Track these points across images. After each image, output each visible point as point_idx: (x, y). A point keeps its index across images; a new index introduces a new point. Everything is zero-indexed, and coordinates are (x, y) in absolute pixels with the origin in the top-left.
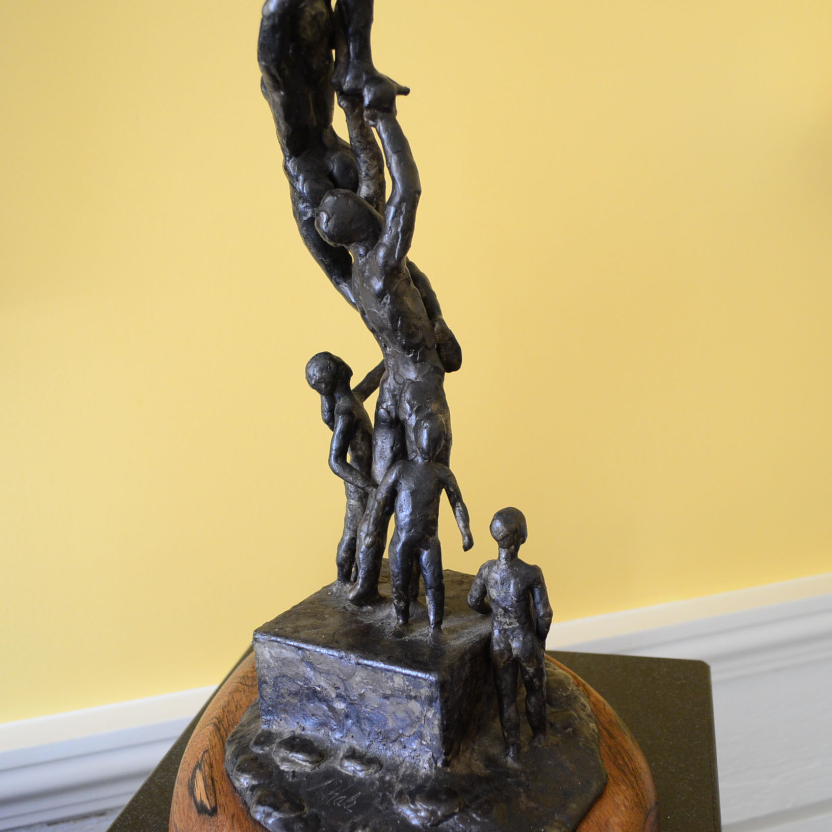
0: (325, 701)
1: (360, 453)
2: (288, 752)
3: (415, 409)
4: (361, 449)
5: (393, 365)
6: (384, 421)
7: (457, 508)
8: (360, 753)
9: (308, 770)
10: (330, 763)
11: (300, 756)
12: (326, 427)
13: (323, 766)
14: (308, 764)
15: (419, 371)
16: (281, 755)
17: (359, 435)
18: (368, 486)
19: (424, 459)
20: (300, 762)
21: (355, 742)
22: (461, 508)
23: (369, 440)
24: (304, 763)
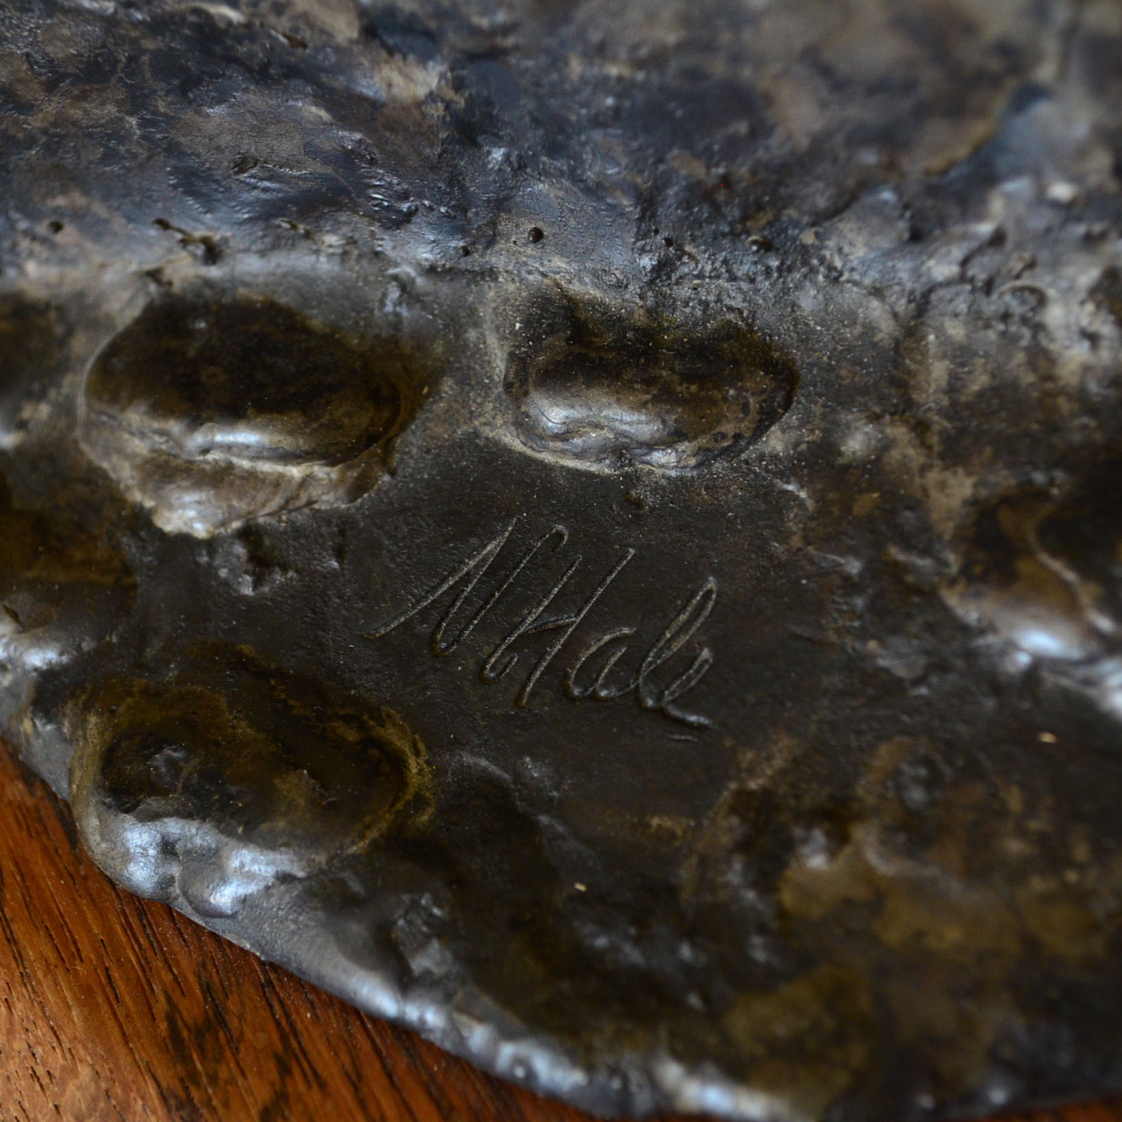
0: (292, 72)
2: (175, 426)
8: (616, 322)
9: (329, 500)
10: (449, 418)
11: (246, 436)
14: (320, 471)
16: (139, 446)
20: (266, 467)
21: (559, 263)
24: (296, 472)
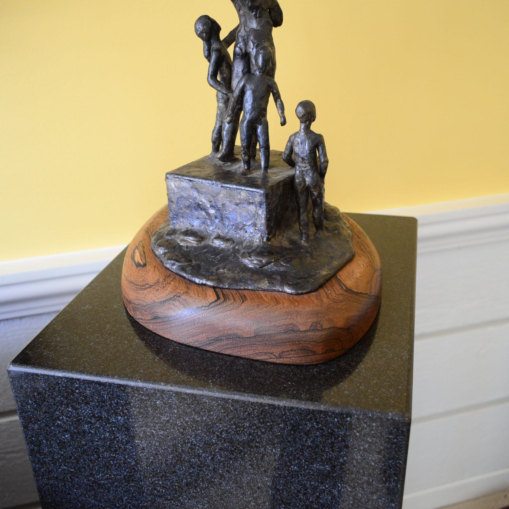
0: (204, 210)
1: (225, 75)
2: (184, 236)
3: (255, 45)
4: (225, 73)
5: (244, 22)
6: (238, 55)
7: (278, 103)
8: (223, 236)
9: (195, 245)
10: (207, 242)
11: (191, 238)
12: (206, 60)
13: (203, 243)
14: (195, 242)
15: (258, 23)
16: (181, 238)
17: (224, 65)
18: (229, 92)
19: (260, 72)
20: (191, 241)
21: (220, 231)
22: (280, 103)
23: (230, 67)
24: (193, 242)
